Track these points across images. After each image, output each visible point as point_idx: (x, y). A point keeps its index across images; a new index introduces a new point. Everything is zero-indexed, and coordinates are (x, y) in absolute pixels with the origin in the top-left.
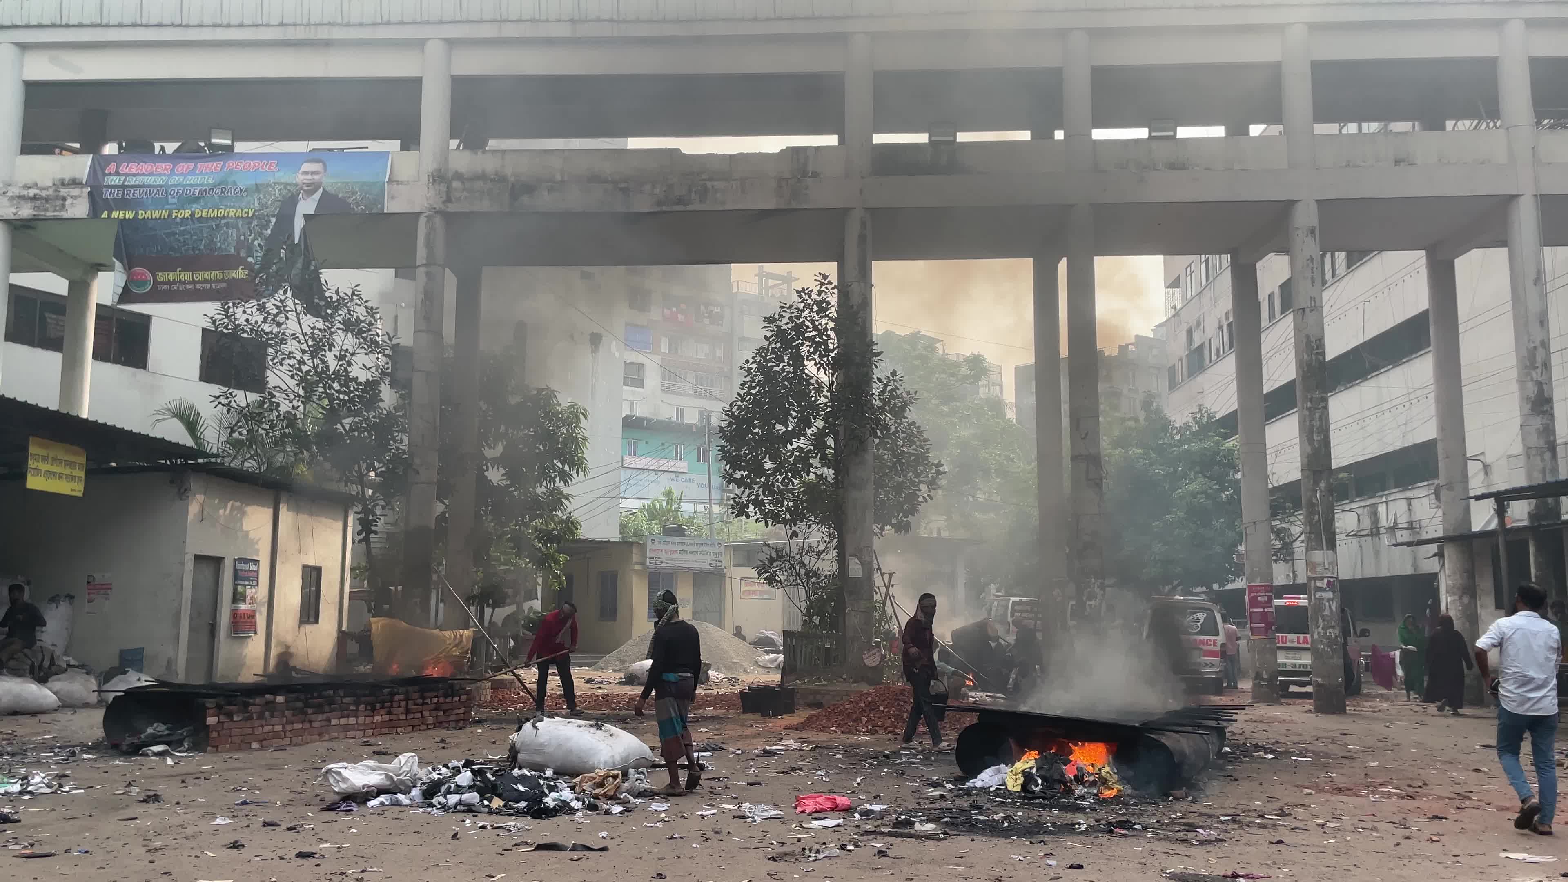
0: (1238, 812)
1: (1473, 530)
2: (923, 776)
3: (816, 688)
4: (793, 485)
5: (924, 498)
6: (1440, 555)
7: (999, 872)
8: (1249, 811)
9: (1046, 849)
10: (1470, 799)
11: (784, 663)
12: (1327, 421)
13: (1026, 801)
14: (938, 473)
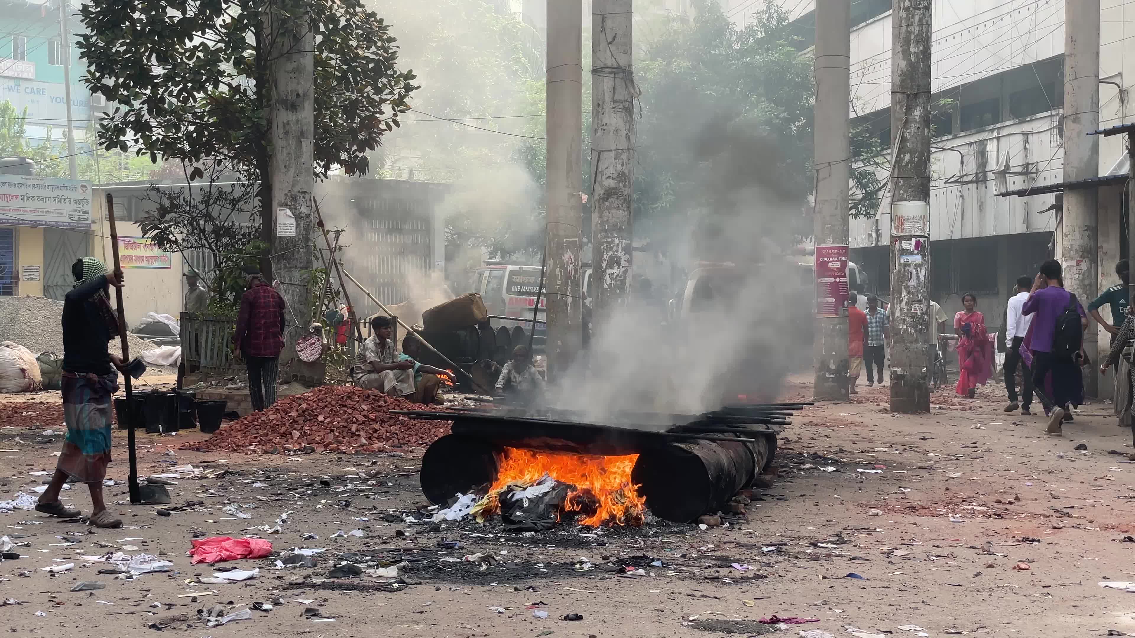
0: (785, 540)
1: (1101, 175)
2: (375, 508)
3: (227, 392)
4: (195, 101)
5: (387, 124)
6: (1058, 207)
7: (471, 627)
8: (799, 538)
9: (534, 597)
10: (1069, 516)
11: (183, 359)
12: (929, 26)
13: (513, 535)
14: (408, 88)
